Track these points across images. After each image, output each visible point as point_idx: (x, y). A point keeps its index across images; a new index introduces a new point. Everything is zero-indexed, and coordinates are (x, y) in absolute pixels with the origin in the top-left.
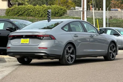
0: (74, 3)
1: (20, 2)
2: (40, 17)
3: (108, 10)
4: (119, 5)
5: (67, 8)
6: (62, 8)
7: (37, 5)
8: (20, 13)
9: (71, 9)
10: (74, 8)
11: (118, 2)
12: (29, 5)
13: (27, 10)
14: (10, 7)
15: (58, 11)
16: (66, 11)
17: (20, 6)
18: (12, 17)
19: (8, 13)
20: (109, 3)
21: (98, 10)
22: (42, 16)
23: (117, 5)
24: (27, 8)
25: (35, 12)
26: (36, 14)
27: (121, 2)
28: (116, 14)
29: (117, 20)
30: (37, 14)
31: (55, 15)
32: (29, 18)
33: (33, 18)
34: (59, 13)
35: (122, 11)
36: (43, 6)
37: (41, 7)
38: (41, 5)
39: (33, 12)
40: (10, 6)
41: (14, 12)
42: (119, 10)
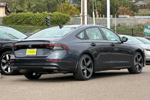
0: (78, 10)
1: (19, 9)
2: (41, 25)
3: (115, 17)
4: (128, 11)
5: (70, 15)
6: (65, 15)
7: (38, 13)
8: (18, 21)
9: (75, 16)
10: (78, 15)
11: (126, 9)
12: (28, 13)
13: (26, 18)
14: (8, 15)
15: (61, 18)
16: (69, 18)
17: (19, 14)
18: (10, 25)
19: (5, 21)
20: (117, 9)
21: (105, 17)
22: (42, 24)
23: (125, 12)
24: (26, 15)
25: (35, 20)
26: (36, 21)
27: (130, 8)
28: (125, 21)
29: (126, 27)
30: (38, 22)
31: (57, 23)
32: (29, 26)
33: (33, 27)
34: (62, 21)
35: (131, 18)
36: (44, 13)
37: (42, 14)
38: (42, 12)
39: (33, 20)
40: (8, 13)
41: (12, 21)
42: (128, 16)
